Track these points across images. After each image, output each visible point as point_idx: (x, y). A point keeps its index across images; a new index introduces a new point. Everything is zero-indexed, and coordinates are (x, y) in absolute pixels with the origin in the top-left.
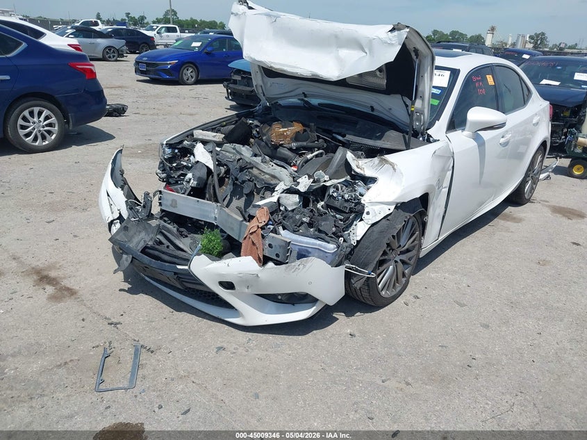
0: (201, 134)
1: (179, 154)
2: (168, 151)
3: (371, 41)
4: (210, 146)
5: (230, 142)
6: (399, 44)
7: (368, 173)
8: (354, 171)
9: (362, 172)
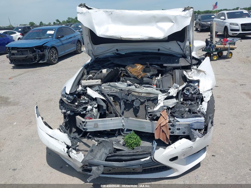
0: (87, 83)
1: (77, 97)
2: (71, 97)
3: (175, 17)
4: (97, 88)
5: (105, 83)
6: (190, 16)
7: (195, 78)
8: (188, 79)
9: (193, 79)
